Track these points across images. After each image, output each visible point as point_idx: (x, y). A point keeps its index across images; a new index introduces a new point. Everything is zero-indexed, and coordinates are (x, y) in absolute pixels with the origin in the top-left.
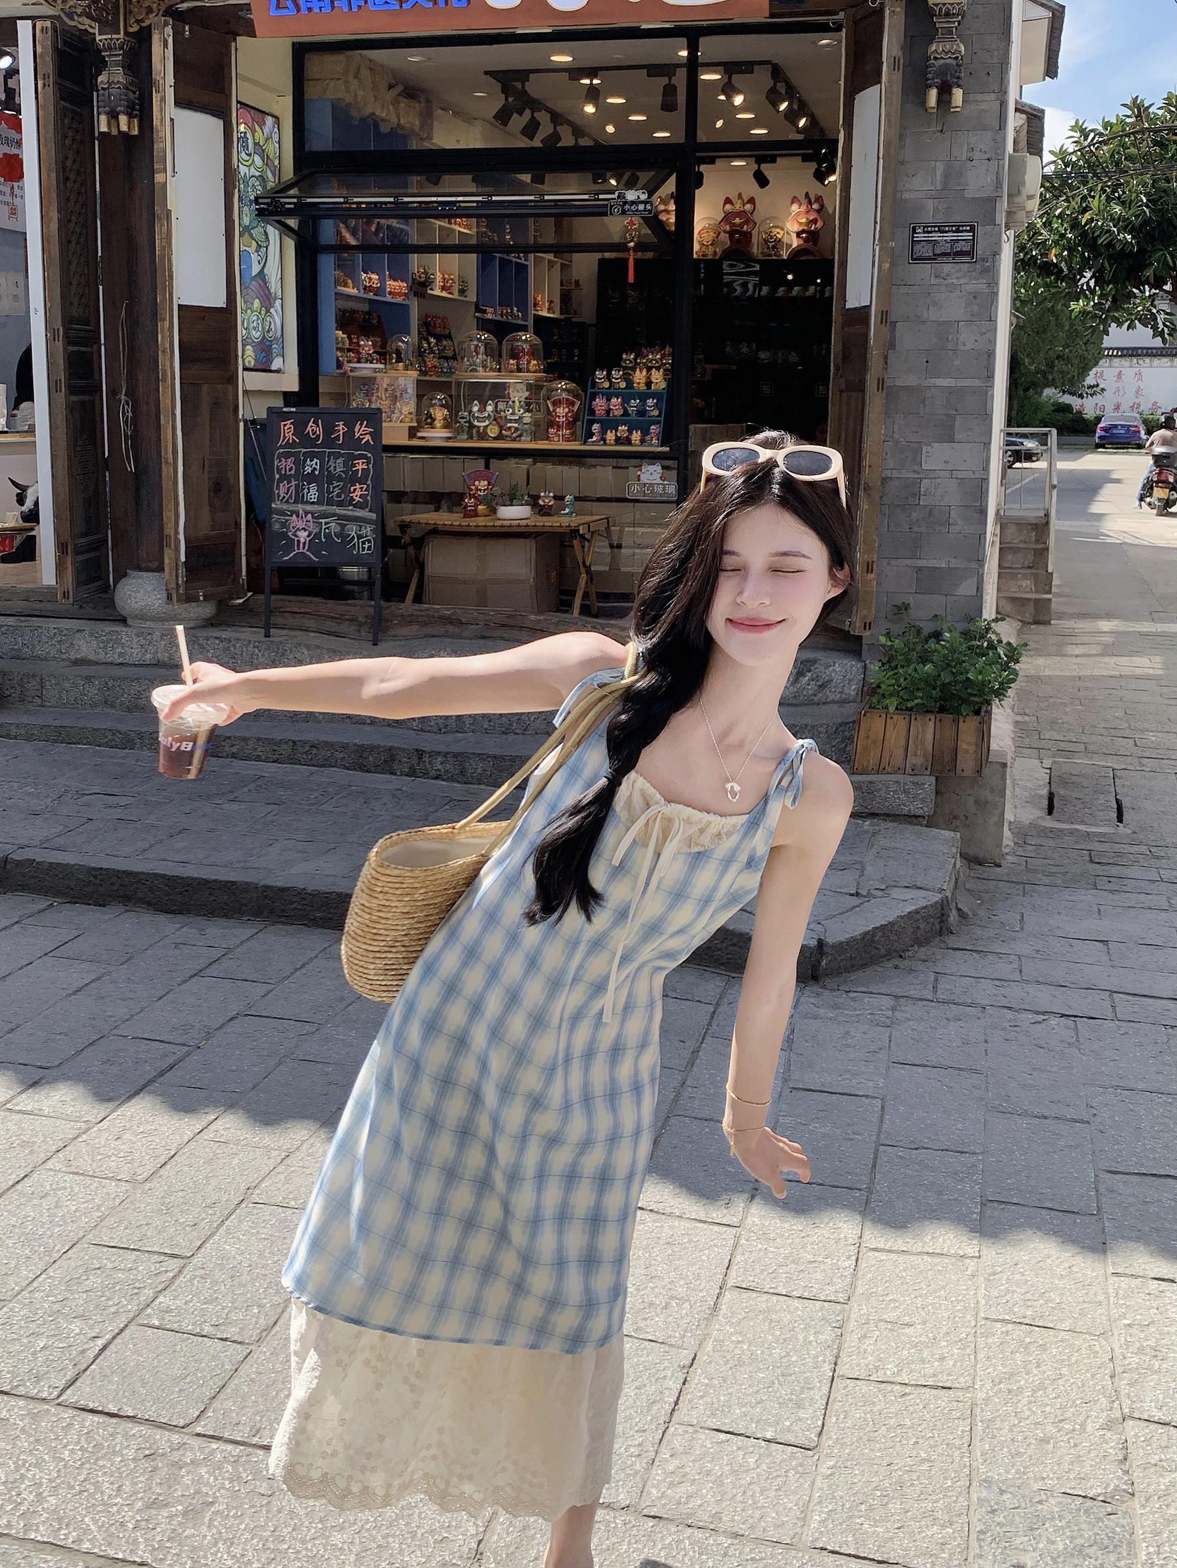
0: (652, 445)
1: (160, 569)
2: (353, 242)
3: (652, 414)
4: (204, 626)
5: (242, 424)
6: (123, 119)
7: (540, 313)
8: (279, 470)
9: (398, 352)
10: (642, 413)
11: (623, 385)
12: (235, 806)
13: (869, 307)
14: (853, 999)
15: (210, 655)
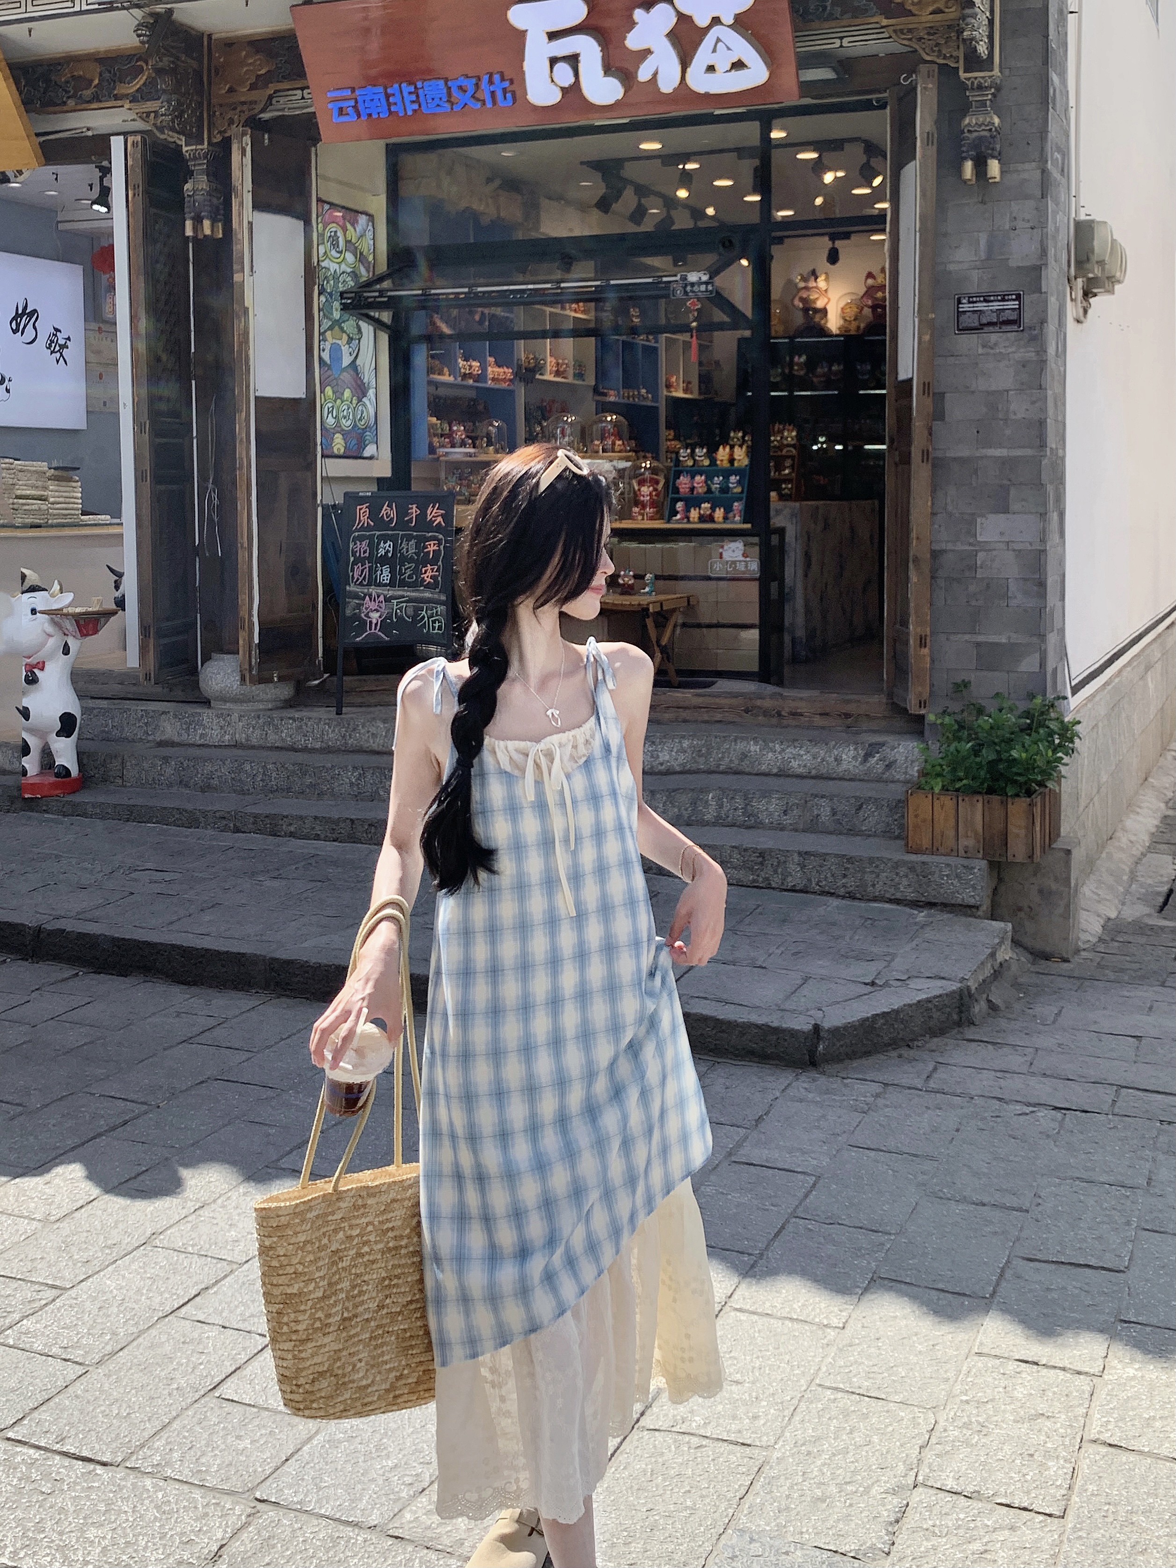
0: (736, 523)
1: (235, 652)
2: (449, 332)
3: (735, 490)
4: (282, 708)
5: (320, 509)
6: (207, 223)
7: (675, 394)
8: (354, 553)
9: (488, 436)
10: (725, 489)
11: (707, 462)
12: (276, 884)
13: (911, 380)
14: (846, 1085)
15: (284, 735)
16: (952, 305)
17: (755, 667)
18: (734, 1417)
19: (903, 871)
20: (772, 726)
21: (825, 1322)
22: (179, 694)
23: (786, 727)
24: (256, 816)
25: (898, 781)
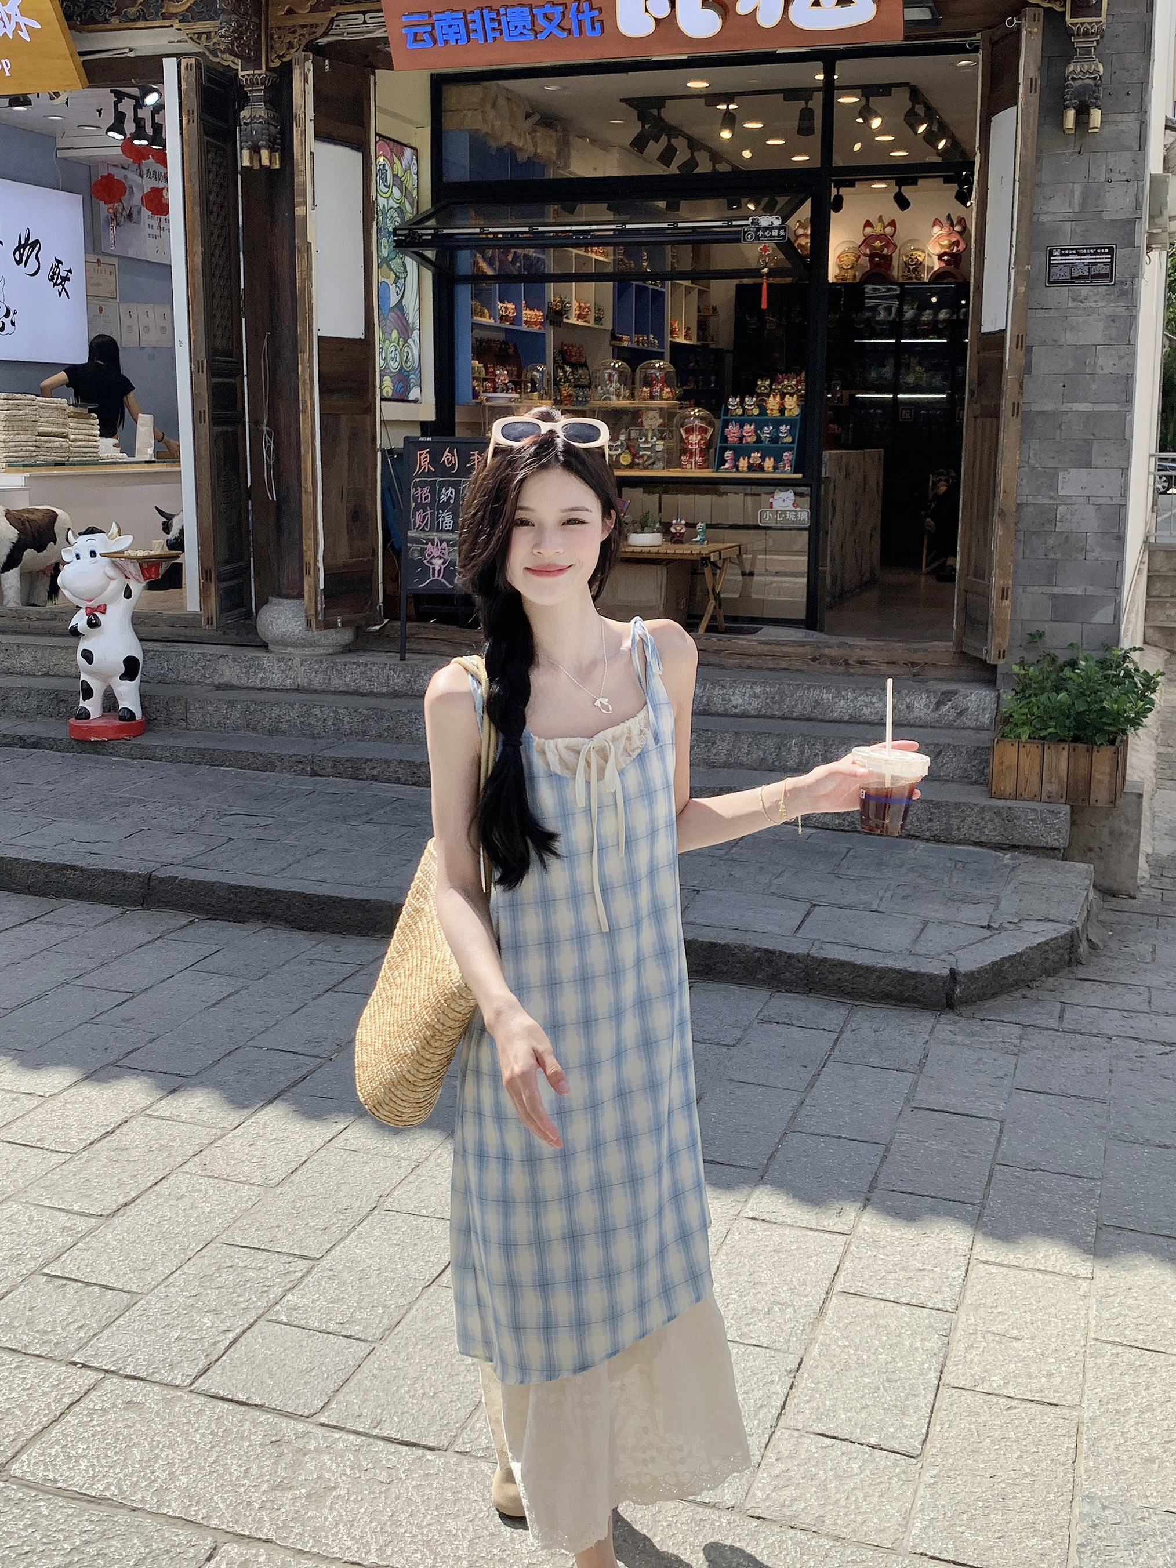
0: (785, 472)
1: (300, 596)
2: (490, 272)
3: (785, 440)
4: (342, 652)
5: (379, 454)
6: (265, 153)
7: (677, 340)
8: (415, 499)
9: (533, 381)
10: (775, 439)
11: (756, 411)
12: (371, 828)
13: (1004, 331)
14: (987, 1027)
15: (347, 680)
16: (1043, 257)
17: (802, 616)
18: (1030, 1376)
19: (988, 816)
20: (839, 674)
21: (1074, 1273)
22: (233, 637)
23: (852, 675)
24: (335, 760)
25: (969, 728)
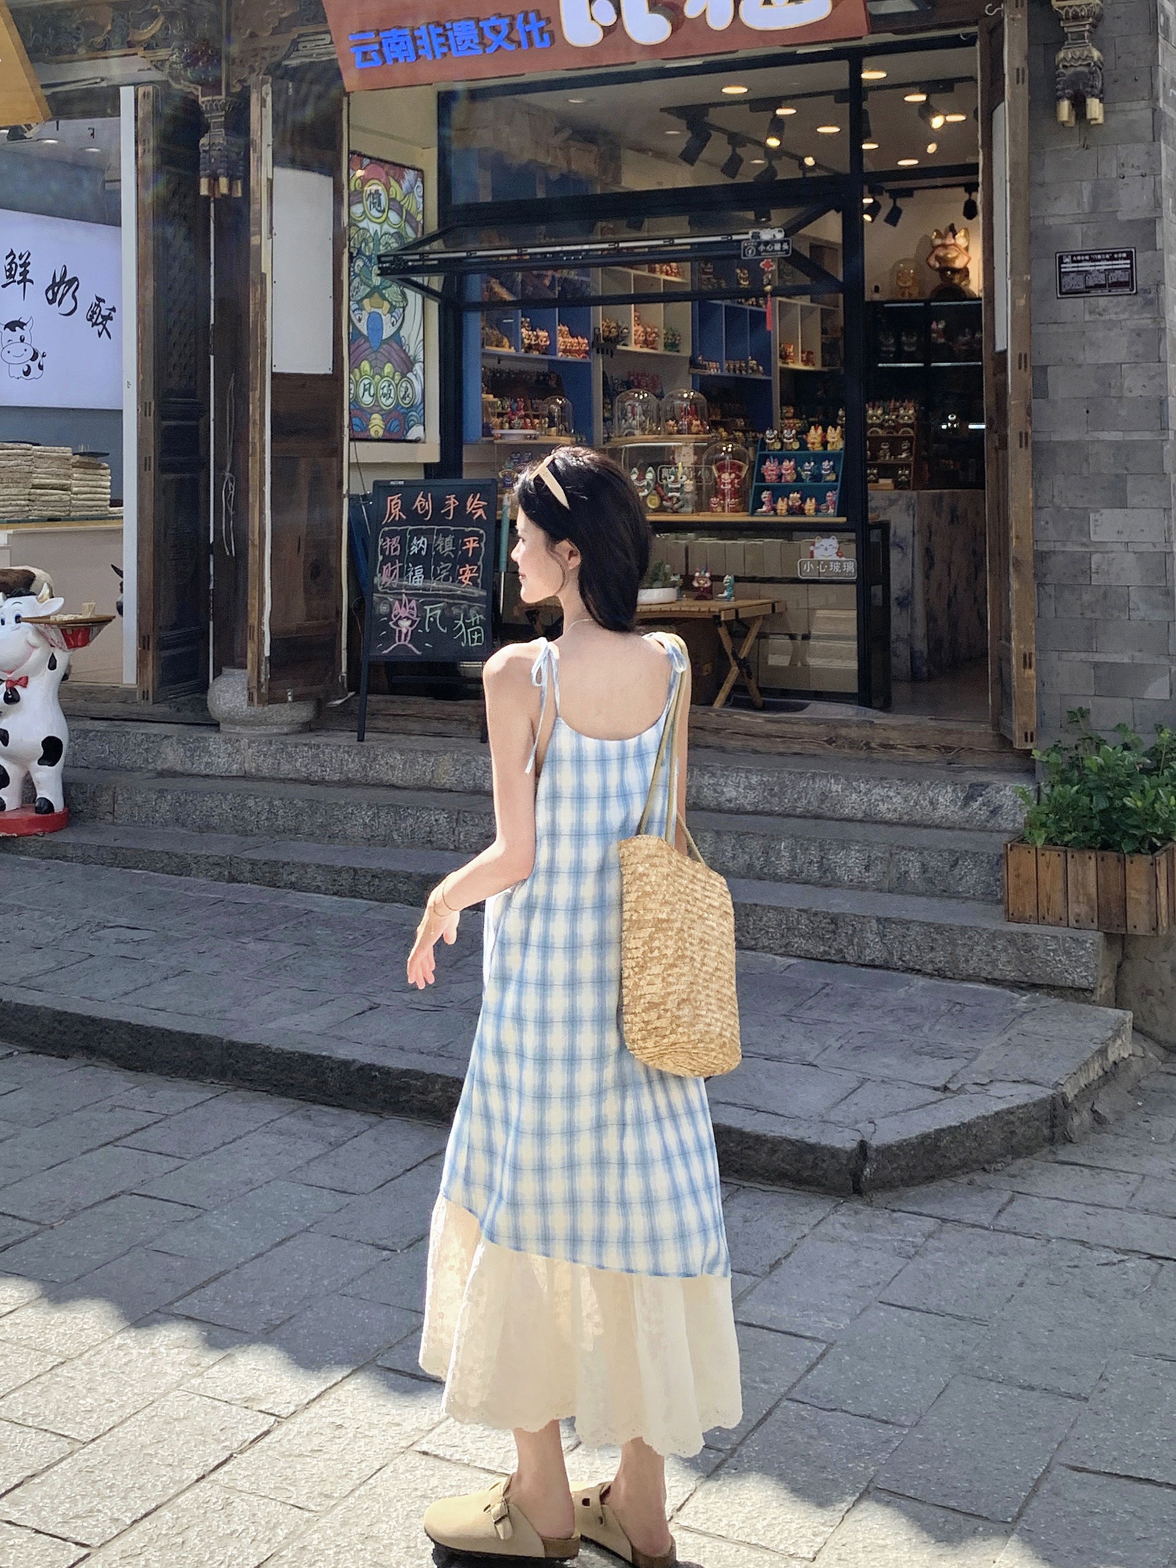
0: (828, 515)
1: (244, 666)
2: (507, 296)
3: (828, 478)
4: (299, 732)
5: (346, 501)
6: (223, 181)
7: (791, 366)
8: (383, 551)
9: (551, 416)
10: (817, 477)
11: (796, 445)
12: (259, 947)
13: (1005, 352)
14: (894, 1221)
15: (298, 764)
16: (1052, 265)
17: (853, 687)
19: (1000, 944)
20: (860, 760)
21: (792, 1551)
23: (874, 761)
24: (254, 863)
25: (1005, 831)
